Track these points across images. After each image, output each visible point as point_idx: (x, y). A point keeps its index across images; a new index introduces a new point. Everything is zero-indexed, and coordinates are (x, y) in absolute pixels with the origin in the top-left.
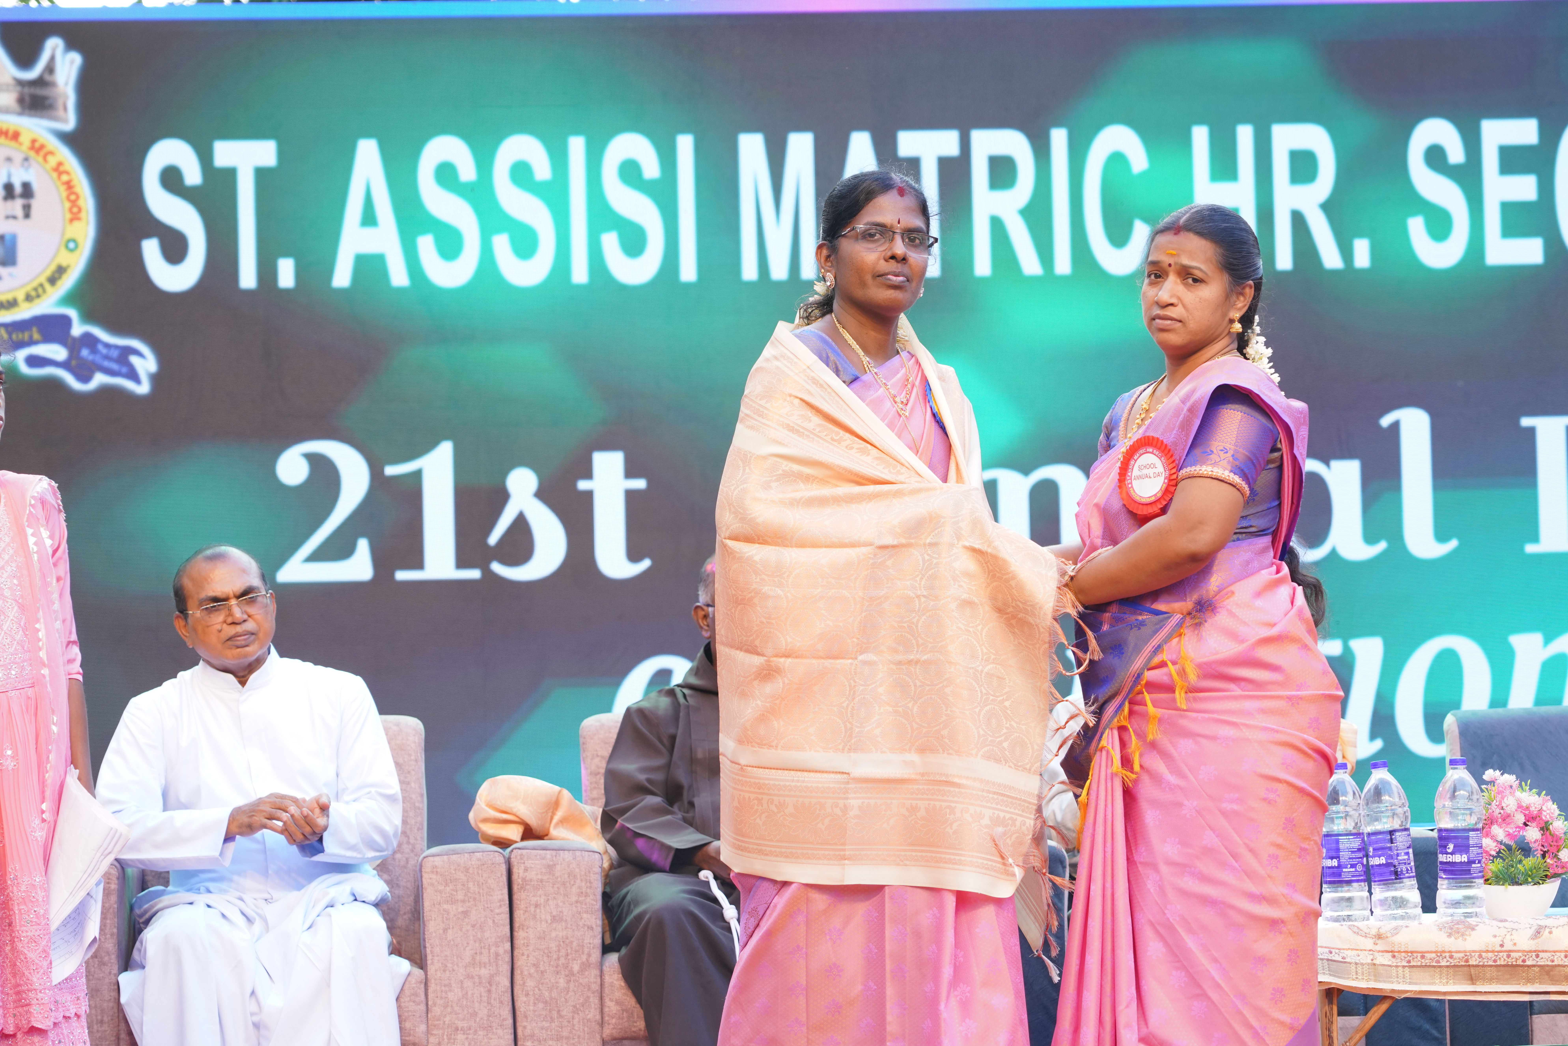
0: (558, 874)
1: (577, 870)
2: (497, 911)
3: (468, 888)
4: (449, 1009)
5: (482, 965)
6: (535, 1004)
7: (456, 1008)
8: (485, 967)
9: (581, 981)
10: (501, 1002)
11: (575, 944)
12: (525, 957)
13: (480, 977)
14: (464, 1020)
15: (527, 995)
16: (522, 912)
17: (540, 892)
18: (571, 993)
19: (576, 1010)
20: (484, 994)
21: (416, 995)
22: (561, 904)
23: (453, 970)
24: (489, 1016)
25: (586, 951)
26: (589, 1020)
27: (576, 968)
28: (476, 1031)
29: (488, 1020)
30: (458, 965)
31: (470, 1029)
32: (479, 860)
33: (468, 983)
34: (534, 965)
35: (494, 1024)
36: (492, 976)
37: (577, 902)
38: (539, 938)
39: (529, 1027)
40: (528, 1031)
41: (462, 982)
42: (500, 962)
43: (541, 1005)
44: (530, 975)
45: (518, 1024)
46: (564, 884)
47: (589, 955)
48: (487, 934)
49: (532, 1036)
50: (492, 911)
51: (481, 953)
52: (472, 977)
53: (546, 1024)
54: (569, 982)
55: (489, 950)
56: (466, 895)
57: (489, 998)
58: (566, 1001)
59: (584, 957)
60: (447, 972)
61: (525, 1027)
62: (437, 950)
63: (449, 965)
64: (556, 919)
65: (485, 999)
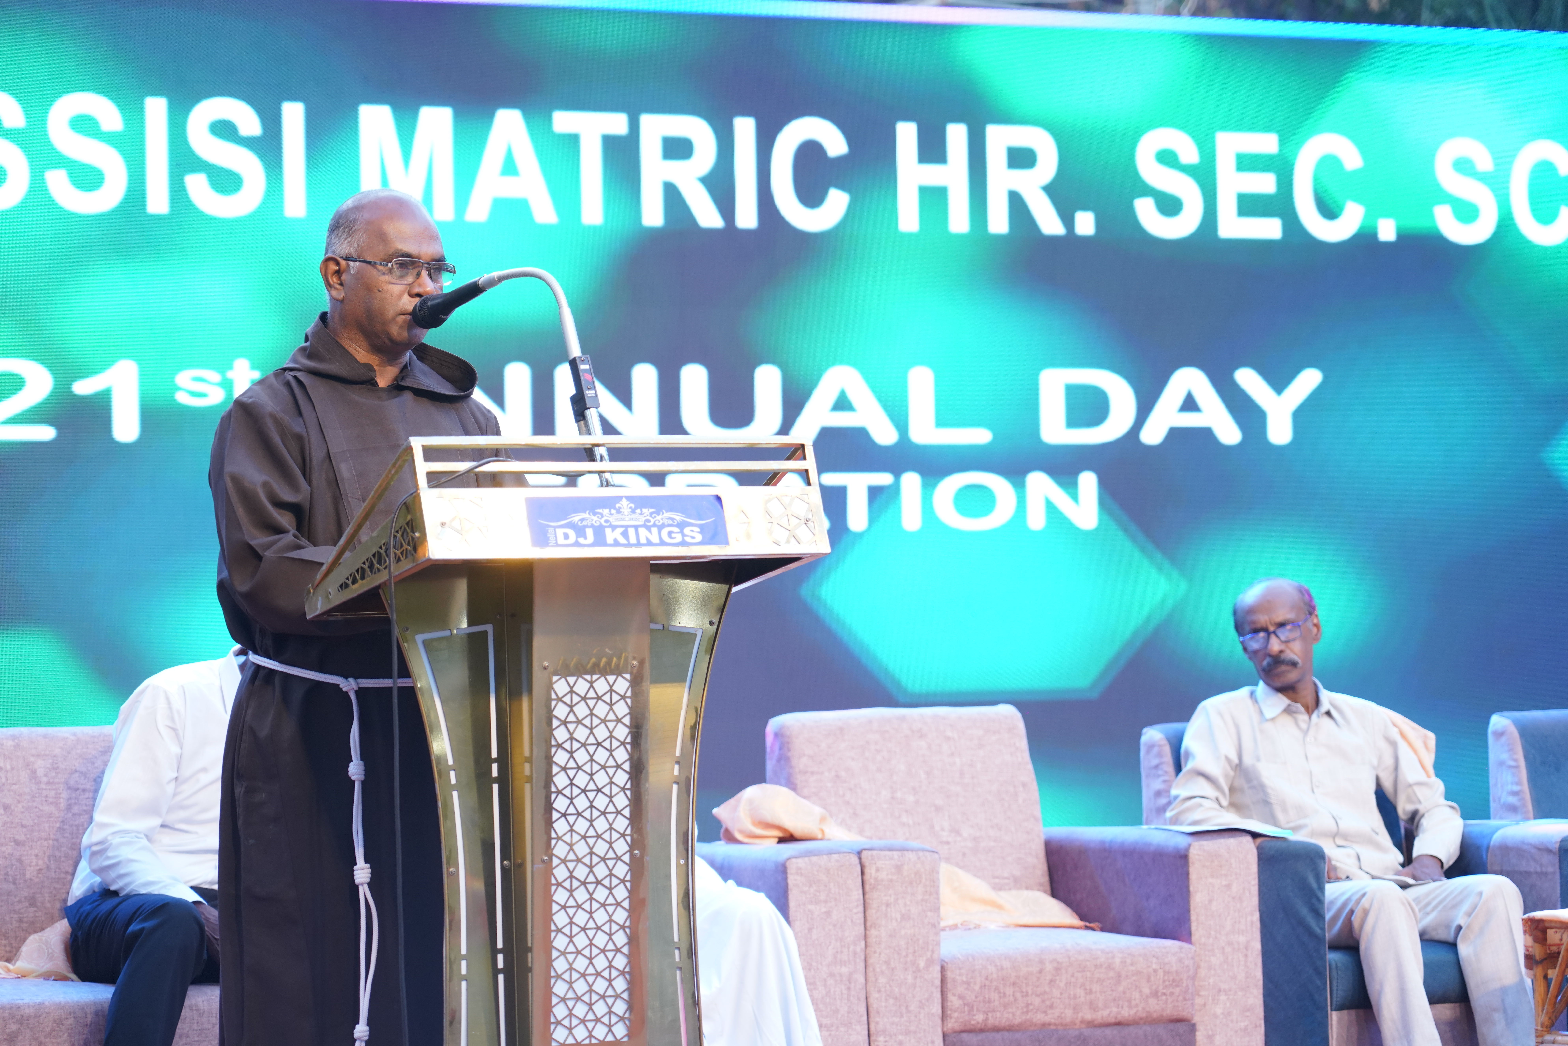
0: (905, 874)
1: (922, 870)
2: (855, 911)
3: (830, 889)
5: (842, 963)
6: (886, 1000)
8: (845, 965)
9: (926, 977)
10: (859, 999)
11: (921, 941)
12: (877, 955)
13: (841, 975)
15: (879, 991)
16: (874, 911)
17: (890, 891)
18: (917, 989)
19: (921, 1005)
20: (845, 992)
22: (908, 903)
23: (818, 969)
24: (849, 1013)
25: (930, 947)
26: (933, 1015)
27: (922, 964)
28: (838, 1028)
29: (848, 1016)
30: (821, 964)
31: (832, 1026)
32: (837, 861)
33: (831, 982)
34: (885, 962)
35: (852, 1021)
36: (851, 974)
37: (922, 900)
38: (890, 936)
39: (881, 1023)
40: (881, 1027)
41: (825, 980)
42: (858, 960)
43: (891, 1001)
44: (882, 972)
45: (871, 1020)
46: (911, 883)
48: (846, 934)
49: (884, 1031)
50: (851, 911)
51: (842, 952)
52: (835, 975)
53: (896, 1020)
54: (915, 978)
55: (849, 948)
56: (828, 896)
57: (848, 995)
59: (929, 954)
60: (812, 971)
61: (877, 1023)
63: (814, 964)
64: (905, 917)
65: (845, 996)
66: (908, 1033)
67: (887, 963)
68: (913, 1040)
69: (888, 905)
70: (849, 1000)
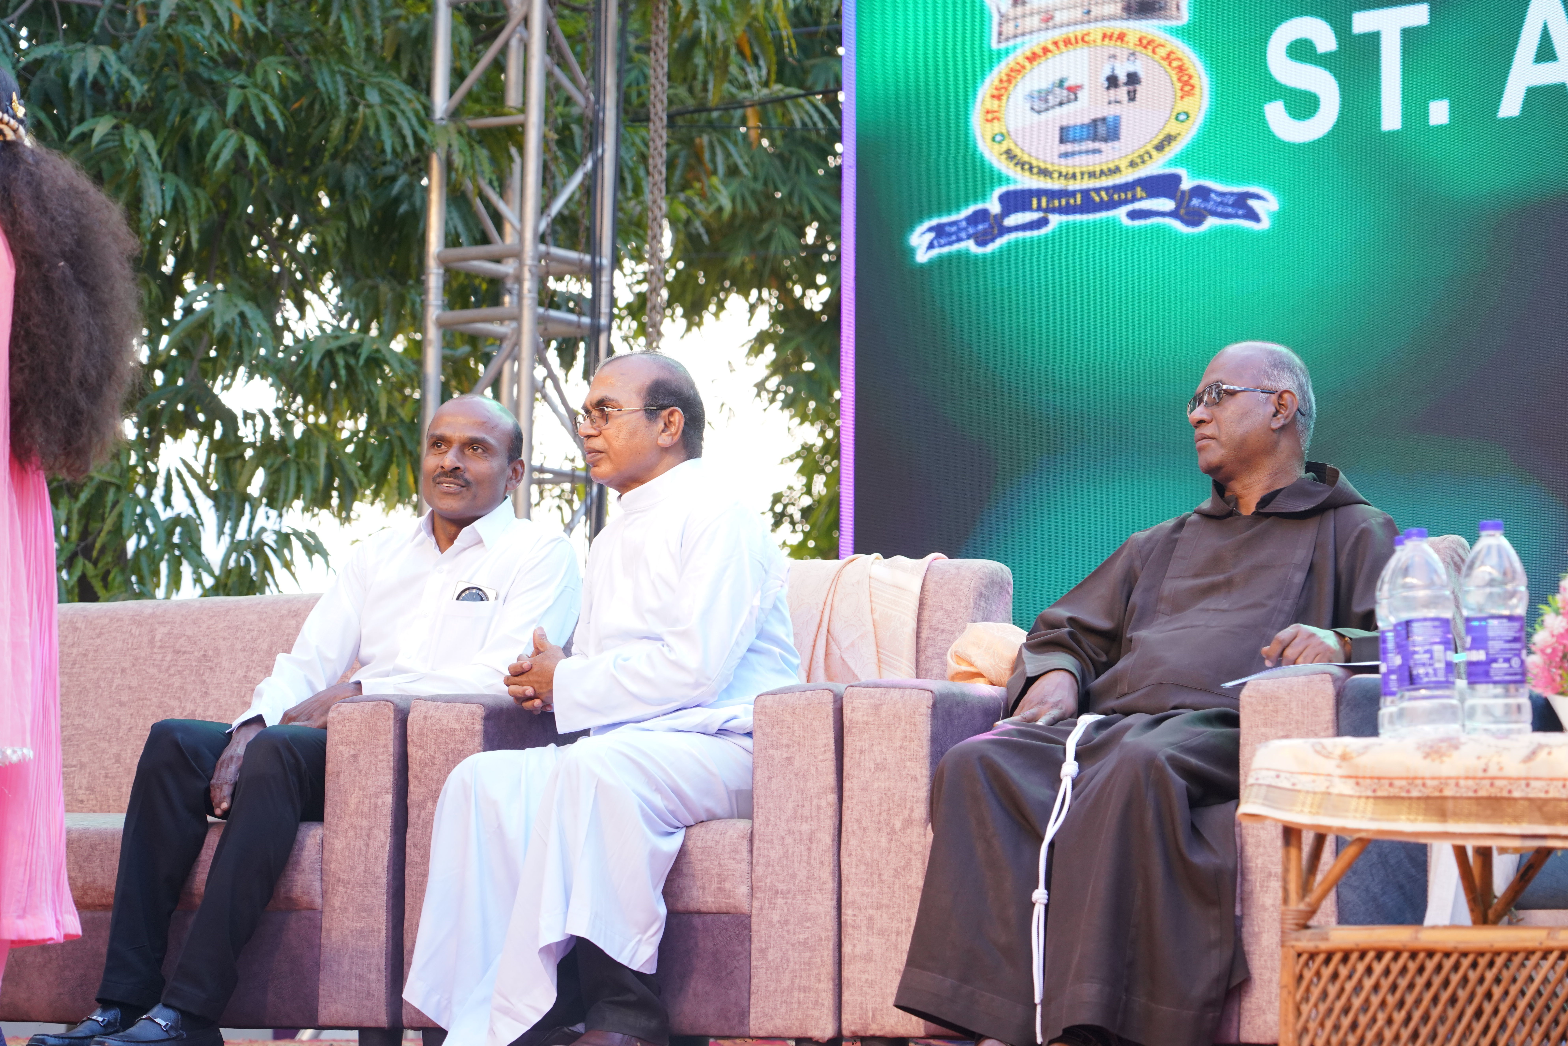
0: (883, 715)
1: (903, 711)
2: (821, 757)
3: (794, 731)
4: (770, 869)
5: (804, 819)
6: (858, 866)
7: (777, 868)
8: (806, 821)
9: (903, 840)
10: (822, 863)
11: (896, 797)
13: (801, 833)
14: (783, 882)
15: (851, 855)
17: (866, 736)
18: (893, 855)
19: (897, 874)
20: (805, 853)
21: (736, 851)
22: (885, 750)
23: (776, 825)
24: (808, 878)
25: (909, 805)
26: (909, 887)
27: (898, 825)
28: (794, 895)
29: (807, 883)
30: (780, 819)
31: (789, 892)
32: (807, 699)
33: (789, 840)
34: (857, 820)
35: (813, 888)
36: (813, 832)
37: (901, 747)
38: (862, 789)
39: (850, 893)
41: (783, 838)
42: (822, 817)
43: (863, 868)
46: (889, 726)
47: (912, 810)
48: (810, 784)
49: (854, 902)
50: (815, 757)
51: (803, 806)
52: (794, 833)
53: (867, 890)
54: (890, 841)
55: (812, 802)
56: (791, 739)
57: (809, 857)
58: (888, 863)
59: (908, 812)
60: (770, 827)
61: (847, 893)
62: (762, 801)
63: (772, 819)
64: (880, 767)
65: (805, 858)
66: (879, 907)
67: (859, 821)
68: (885, 916)
69: (862, 752)
70: (808, 863)
